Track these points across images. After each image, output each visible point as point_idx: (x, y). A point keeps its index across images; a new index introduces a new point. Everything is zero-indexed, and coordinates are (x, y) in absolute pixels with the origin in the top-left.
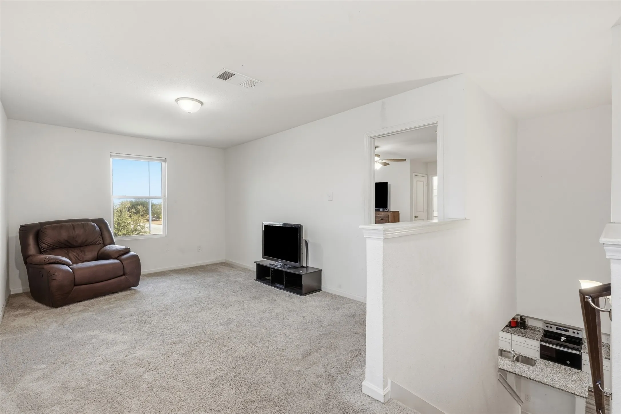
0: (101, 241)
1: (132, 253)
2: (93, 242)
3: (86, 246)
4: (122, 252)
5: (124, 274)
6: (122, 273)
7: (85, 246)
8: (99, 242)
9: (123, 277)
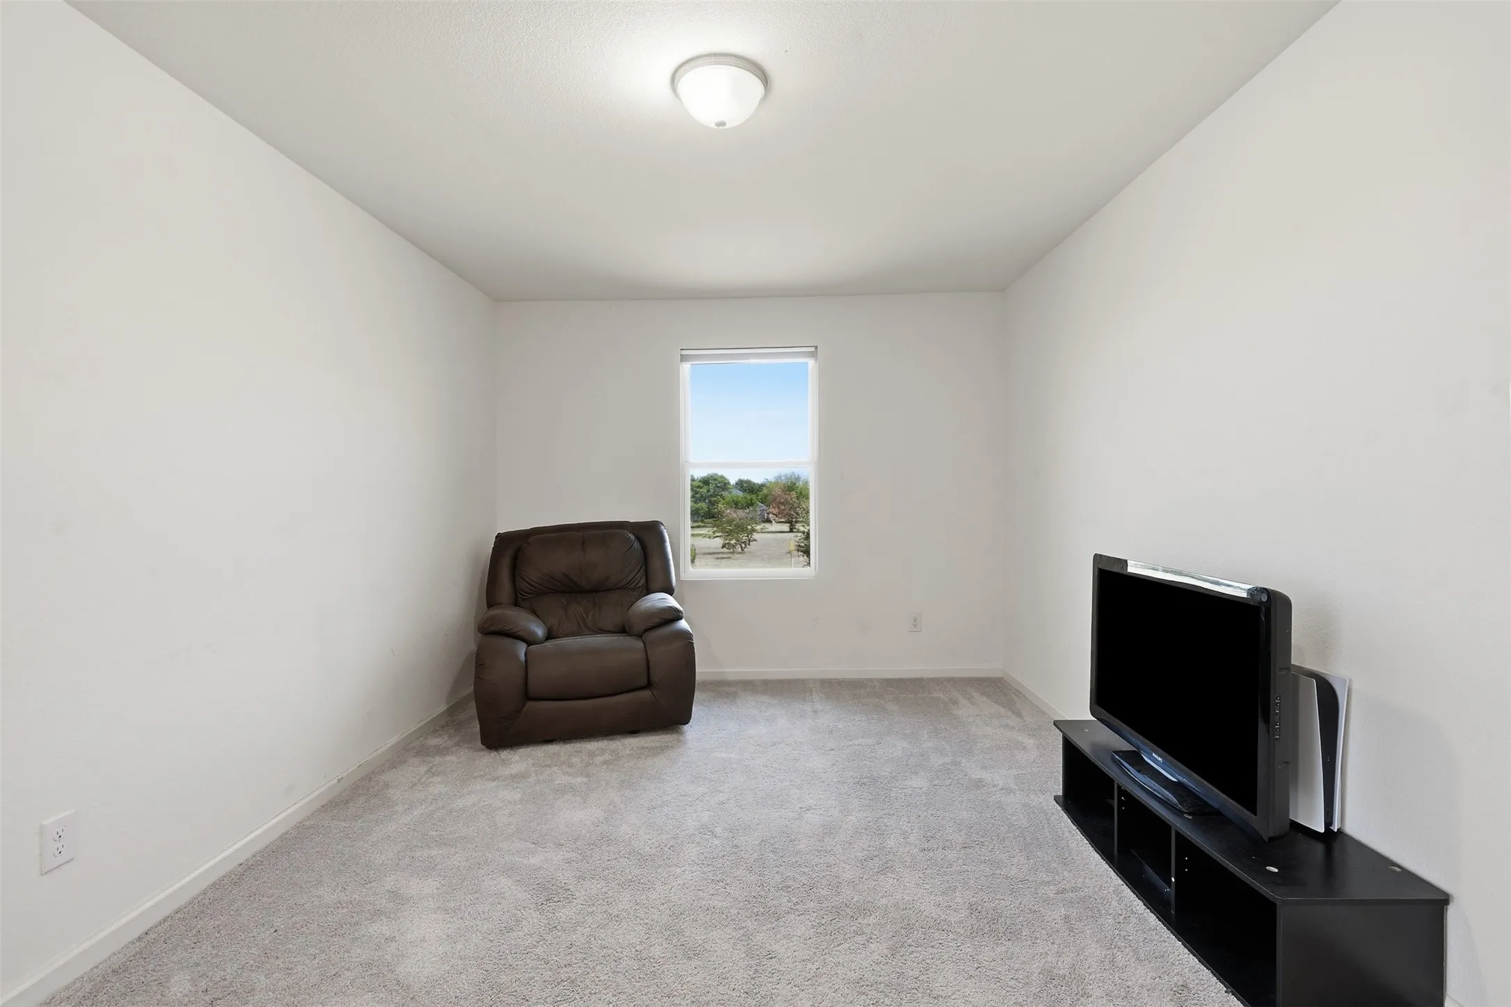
0: (643, 582)
1: (683, 624)
2: (621, 584)
3: (608, 590)
4: (657, 620)
5: (649, 685)
6: (644, 682)
7: (604, 591)
8: (635, 584)
9: (646, 694)
